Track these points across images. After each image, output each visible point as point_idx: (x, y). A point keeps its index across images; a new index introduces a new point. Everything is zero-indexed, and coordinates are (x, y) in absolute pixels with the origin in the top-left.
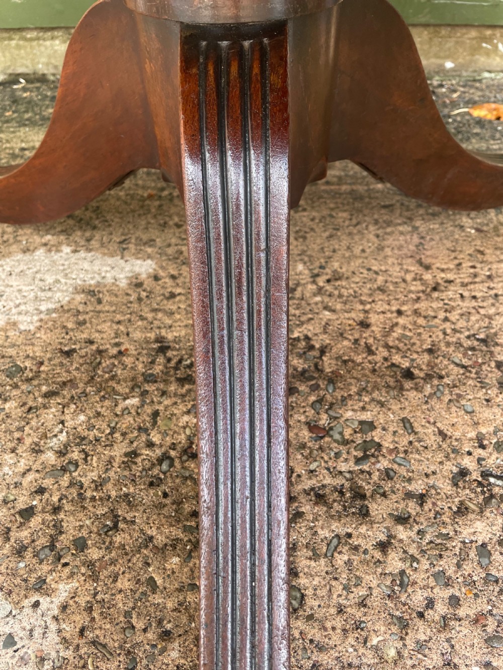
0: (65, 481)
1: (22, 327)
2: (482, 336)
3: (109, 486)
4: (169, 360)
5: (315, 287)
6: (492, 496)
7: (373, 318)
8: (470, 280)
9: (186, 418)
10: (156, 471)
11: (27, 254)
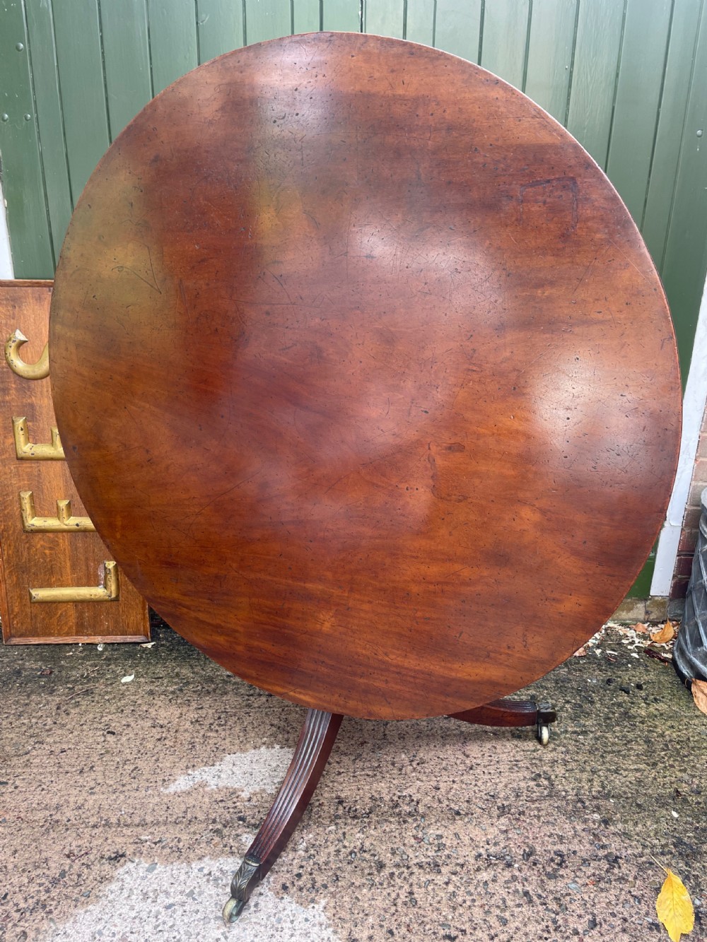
0: (311, 862)
1: (269, 792)
2: (492, 794)
3: (331, 864)
4: (345, 808)
5: (411, 767)
6: (491, 864)
7: (442, 785)
8: (488, 763)
9: (358, 835)
10: (349, 858)
11: (257, 749)
